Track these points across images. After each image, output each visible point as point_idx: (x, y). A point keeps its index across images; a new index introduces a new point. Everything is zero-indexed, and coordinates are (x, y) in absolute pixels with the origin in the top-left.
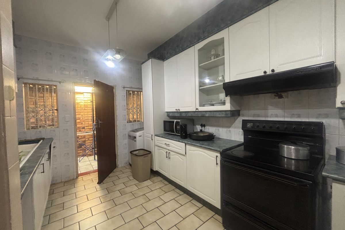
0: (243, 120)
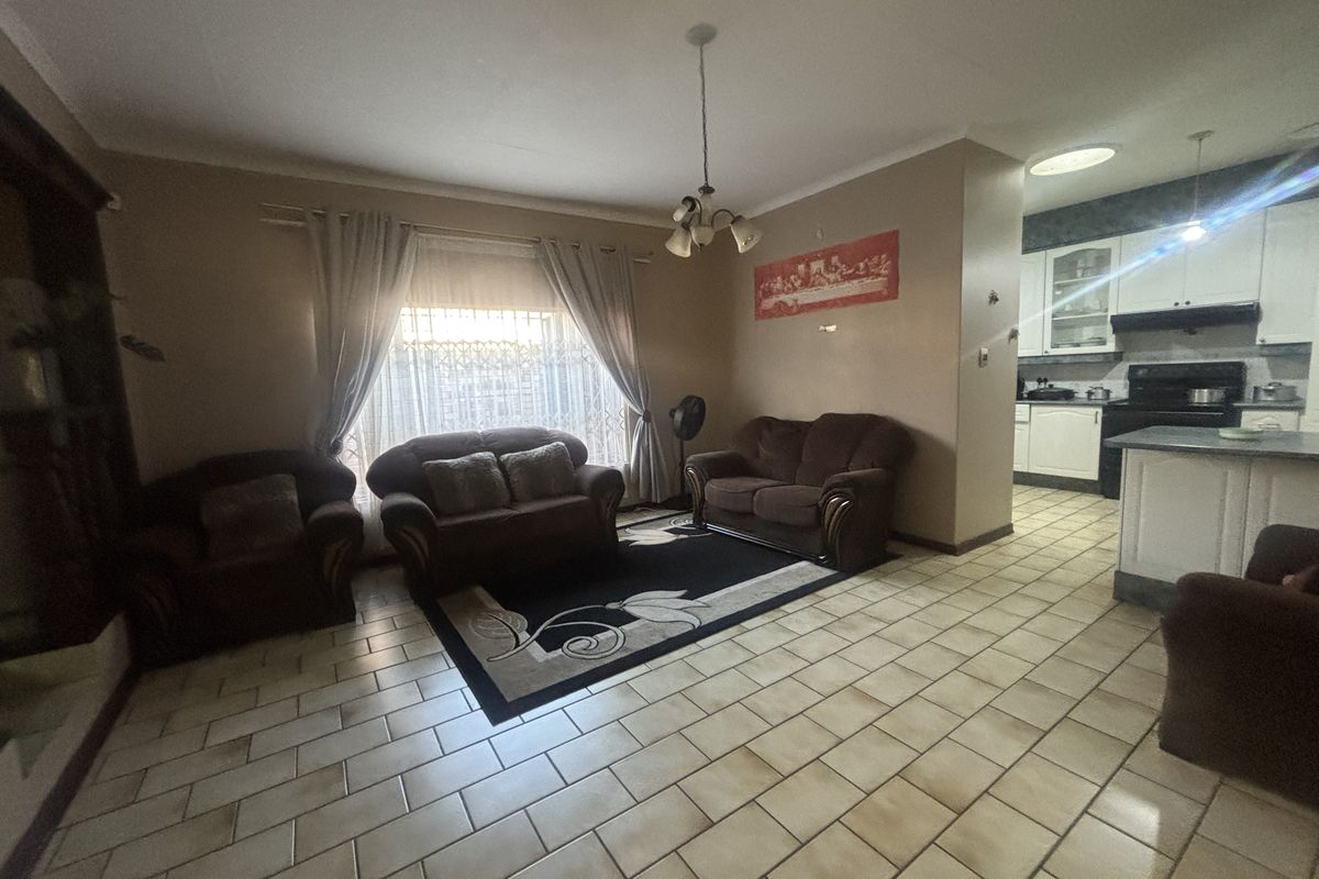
0: (1131, 367)
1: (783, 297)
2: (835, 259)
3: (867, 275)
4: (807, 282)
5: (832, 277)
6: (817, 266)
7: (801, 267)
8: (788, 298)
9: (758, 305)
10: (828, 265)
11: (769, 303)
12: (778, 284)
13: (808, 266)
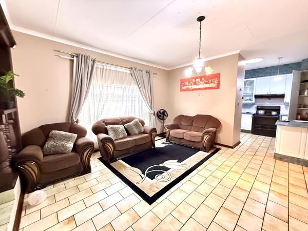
0: (257, 106)
1: (188, 87)
2: (203, 79)
3: (212, 83)
4: (195, 83)
5: (202, 83)
6: (197, 80)
7: (194, 80)
8: (190, 87)
9: (181, 88)
10: (201, 80)
11: (184, 88)
12: (187, 83)
13: (195, 80)
